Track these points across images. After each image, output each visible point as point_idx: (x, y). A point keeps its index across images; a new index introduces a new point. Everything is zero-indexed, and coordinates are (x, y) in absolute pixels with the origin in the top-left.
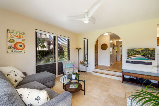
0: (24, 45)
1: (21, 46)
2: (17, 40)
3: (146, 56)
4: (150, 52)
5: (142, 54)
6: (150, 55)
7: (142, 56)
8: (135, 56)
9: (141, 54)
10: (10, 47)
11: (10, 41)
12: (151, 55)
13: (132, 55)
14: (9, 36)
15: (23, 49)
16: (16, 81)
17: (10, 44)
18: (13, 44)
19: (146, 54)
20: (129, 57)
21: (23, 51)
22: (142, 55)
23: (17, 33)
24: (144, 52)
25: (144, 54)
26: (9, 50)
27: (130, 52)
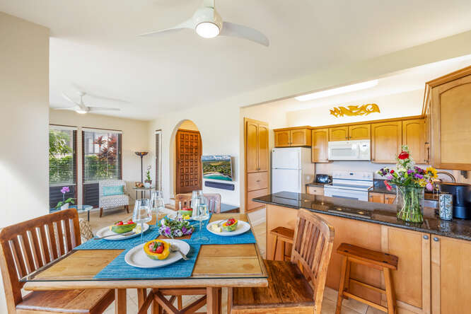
7: (220, 172)
8: (209, 173)
9: (218, 170)
24: (222, 167)
25: (223, 170)
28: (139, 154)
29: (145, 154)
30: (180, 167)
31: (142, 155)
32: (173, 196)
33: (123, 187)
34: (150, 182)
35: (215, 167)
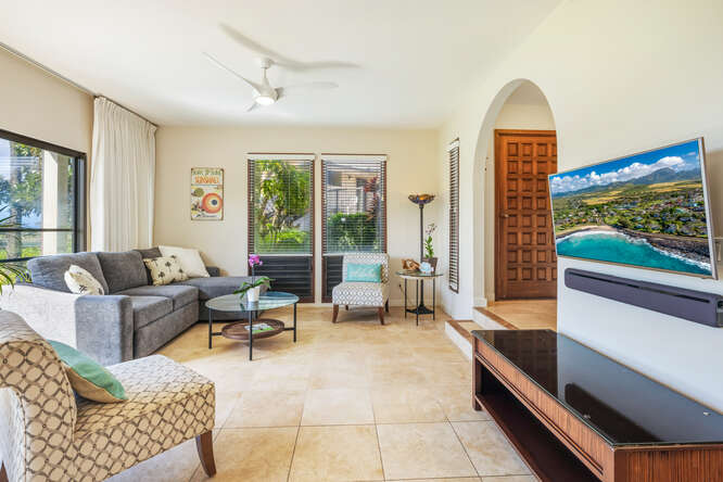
0: (222, 201)
1: (214, 202)
2: (208, 189)
3: (636, 228)
4: (658, 205)
5: (615, 220)
6: (654, 224)
7: (615, 226)
8: (583, 228)
9: (606, 219)
10: (195, 208)
11: (194, 194)
12: (663, 225)
13: (572, 225)
14: (194, 181)
15: (219, 210)
16: (162, 275)
17: (195, 200)
18: (201, 199)
19: (632, 220)
20: (565, 232)
21: (219, 215)
22: (612, 222)
23: (207, 172)
24: (621, 209)
25: (624, 219)
26: (195, 214)
27: (567, 214)
28: (415, 199)
29: (429, 199)
30: (506, 230)
31: (422, 201)
32: (484, 304)
33: (382, 267)
34: (433, 262)
35: (599, 208)
